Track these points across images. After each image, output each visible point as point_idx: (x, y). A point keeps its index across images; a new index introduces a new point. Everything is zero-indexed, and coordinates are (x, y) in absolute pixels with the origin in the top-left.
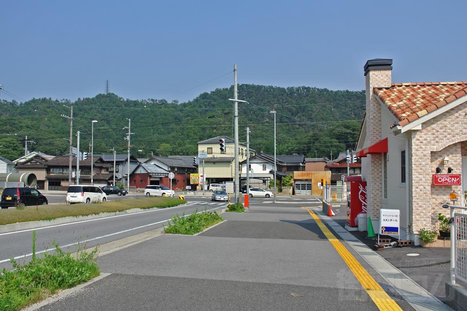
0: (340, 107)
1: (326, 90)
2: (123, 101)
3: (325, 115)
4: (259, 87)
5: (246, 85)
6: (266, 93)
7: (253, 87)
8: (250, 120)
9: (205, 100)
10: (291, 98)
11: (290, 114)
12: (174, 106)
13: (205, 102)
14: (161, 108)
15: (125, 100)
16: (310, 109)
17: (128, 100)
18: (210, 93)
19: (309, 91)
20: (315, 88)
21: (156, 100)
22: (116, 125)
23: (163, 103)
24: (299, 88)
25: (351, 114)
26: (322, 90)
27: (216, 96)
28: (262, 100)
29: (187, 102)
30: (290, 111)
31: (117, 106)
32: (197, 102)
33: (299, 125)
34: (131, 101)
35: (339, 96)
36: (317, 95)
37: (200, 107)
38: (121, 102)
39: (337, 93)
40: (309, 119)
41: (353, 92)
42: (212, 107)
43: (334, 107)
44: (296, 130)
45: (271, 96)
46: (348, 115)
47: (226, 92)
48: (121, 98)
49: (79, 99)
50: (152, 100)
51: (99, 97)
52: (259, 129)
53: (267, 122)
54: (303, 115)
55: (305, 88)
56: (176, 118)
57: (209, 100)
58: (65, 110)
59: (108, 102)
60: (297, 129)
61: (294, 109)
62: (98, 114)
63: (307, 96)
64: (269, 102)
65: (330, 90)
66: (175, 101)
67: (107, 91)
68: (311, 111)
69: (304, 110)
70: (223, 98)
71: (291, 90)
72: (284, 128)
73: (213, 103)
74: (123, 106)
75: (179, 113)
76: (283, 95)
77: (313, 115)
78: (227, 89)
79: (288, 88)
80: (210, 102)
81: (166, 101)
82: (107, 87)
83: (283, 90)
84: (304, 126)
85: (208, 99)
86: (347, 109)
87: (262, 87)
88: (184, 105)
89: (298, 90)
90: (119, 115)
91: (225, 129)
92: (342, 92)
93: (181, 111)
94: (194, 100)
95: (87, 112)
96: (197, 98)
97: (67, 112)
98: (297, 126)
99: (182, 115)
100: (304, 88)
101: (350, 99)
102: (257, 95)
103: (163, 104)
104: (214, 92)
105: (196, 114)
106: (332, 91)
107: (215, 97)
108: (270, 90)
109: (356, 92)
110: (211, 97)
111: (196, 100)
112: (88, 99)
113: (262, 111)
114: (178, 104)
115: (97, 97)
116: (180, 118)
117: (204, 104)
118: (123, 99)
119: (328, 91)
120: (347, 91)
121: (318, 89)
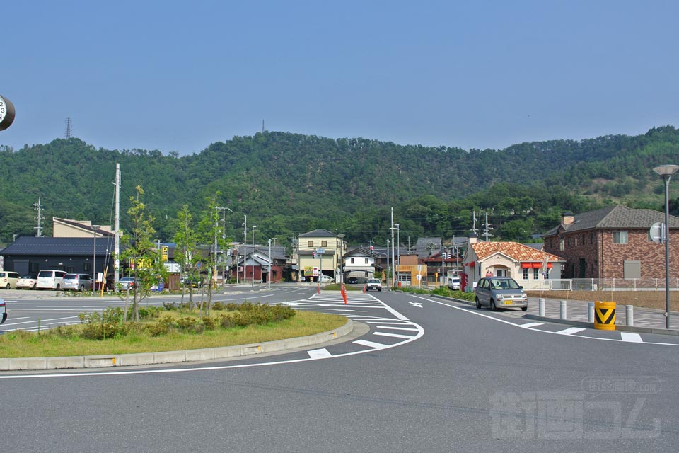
0: (410, 169)
1: (391, 144)
2: (94, 152)
3: (390, 180)
4: (298, 137)
5: (279, 134)
6: (307, 146)
7: (289, 136)
8: (287, 185)
9: (218, 153)
10: (342, 154)
11: (342, 177)
12: (172, 160)
13: (220, 156)
14: (153, 163)
15: (98, 150)
16: (370, 171)
17: (101, 149)
18: (225, 142)
19: (368, 146)
20: (376, 141)
21: (146, 151)
22: (87, 187)
23: (156, 155)
24: (355, 140)
25: (426, 179)
26: (386, 144)
27: (235, 148)
28: (302, 156)
29: (191, 155)
30: (343, 174)
31: (85, 157)
32: (206, 155)
33: (356, 194)
34: (107, 152)
35: (410, 154)
36: (379, 152)
37: (212, 163)
38: (92, 152)
39: (406, 148)
40: (370, 185)
41: (428, 149)
42: (229, 163)
43: (402, 169)
44: (351, 201)
45: (315, 150)
46: (422, 181)
47: (250, 143)
48: (91, 146)
49: (26, 146)
50: (139, 150)
51: (57, 143)
53: (309, 188)
54: (361, 180)
55: (363, 141)
56: (177, 179)
57: (225, 154)
58: (6, 163)
59: (71, 152)
60: (354, 199)
61: (348, 171)
62: (59, 171)
63: (366, 152)
64: (311, 159)
65: (396, 144)
66: (173, 153)
67: (68, 135)
68: (372, 174)
69: (361, 173)
70: (244, 152)
71: (342, 142)
73: (231, 158)
74: (95, 158)
75: (181, 171)
76: (331, 149)
77: (375, 179)
78: (250, 138)
79: (338, 140)
80: (227, 156)
81: (160, 153)
82: (68, 129)
83: (331, 142)
84: (363, 195)
85: (222, 151)
86: (420, 172)
88: (188, 159)
89: (353, 144)
90: (91, 172)
91: (254, 199)
92: (412, 147)
93: (184, 167)
94: (202, 152)
95: (40, 167)
96: (207, 149)
97: (9, 165)
98: (353, 195)
99: (185, 174)
100: (361, 140)
101: (424, 158)
102: (295, 149)
103: (155, 157)
104: (230, 142)
105: (206, 173)
106: (399, 146)
107: (233, 149)
108: (313, 142)
109: (432, 148)
110: (227, 149)
111: (205, 153)
112: (40, 146)
113: (303, 172)
114: (178, 158)
115: (54, 143)
116: (183, 179)
117: (216, 159)
118: (94, 148)
119: (394, 145)
120: (420, 147)
121: (380, 143)
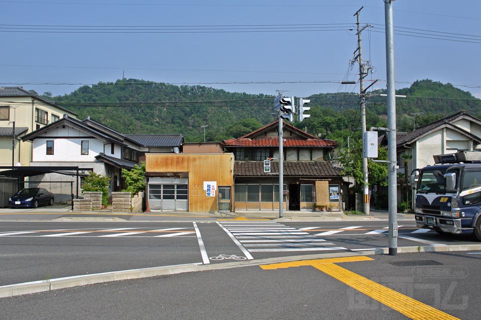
0: (237, 110)
1: (222, 91)
3: (221, 116)
5: (135, 80)
6: (157, 90)
7: (143, 83)
8: (138, 119)
9: (85, 94)
10: (184, 97)
11: (182, 114)
13: (86, 96)
16: (204, 109)
18: (91, 86)
19: (204, 91)
20: (211, 88)
24: (194, 87)
26: (219, 91)
27: (99, 90)
28: (153, 97)
29: (63, 95)
30: (184, 111)
32: (75, 96)
33: (193, 126)
35: (236, 98)
36: (213, 96)
37: (79, 101)
39: (234, 94)
40: (204, 120)
41: (250, 95)
43: (231, 109)
44: (189, 131)
45: (162, 93)
47: (111, 87)
52: (147, 129)
53: (157, 122)
54: (198, 116)
55: (201, 87)
57: (90, 95)
60: (191, 130)
61: (188, 109)
63: (202, 96)
64: (160, 100)
65: (227, 91)
66: (47, 93)
68: (207, 112)
69: (198, 111)
70: (106, 93)
71: (185, 88)
72: (176, 129)
73: (95, 98)
76: (175, 93)
77: (208, 115)
78: (112, 84)
79: (181, 87)
80: (92, 96)
83: (176, 88)
85: (88, 93)
86: (244, 112)
87: (152, 83)
88: (59, 98)
89: (193, 90)
92: (239, 94)
94: (72, 93)
96: (76, 91)
98: (191, 128)
100: (199, 87)
102: (147, 92)
104: (96, 86)
106: (228, 93)
107: (97, 91)
108: (162, 88)
109: (253, 95)
110: (93, 91)
111: (74, 94)
113: (152, 110)
114: (52, 97)
117: (83, 98)
119: (224, 92)
120: (245, 94)
121: (214, 90)
